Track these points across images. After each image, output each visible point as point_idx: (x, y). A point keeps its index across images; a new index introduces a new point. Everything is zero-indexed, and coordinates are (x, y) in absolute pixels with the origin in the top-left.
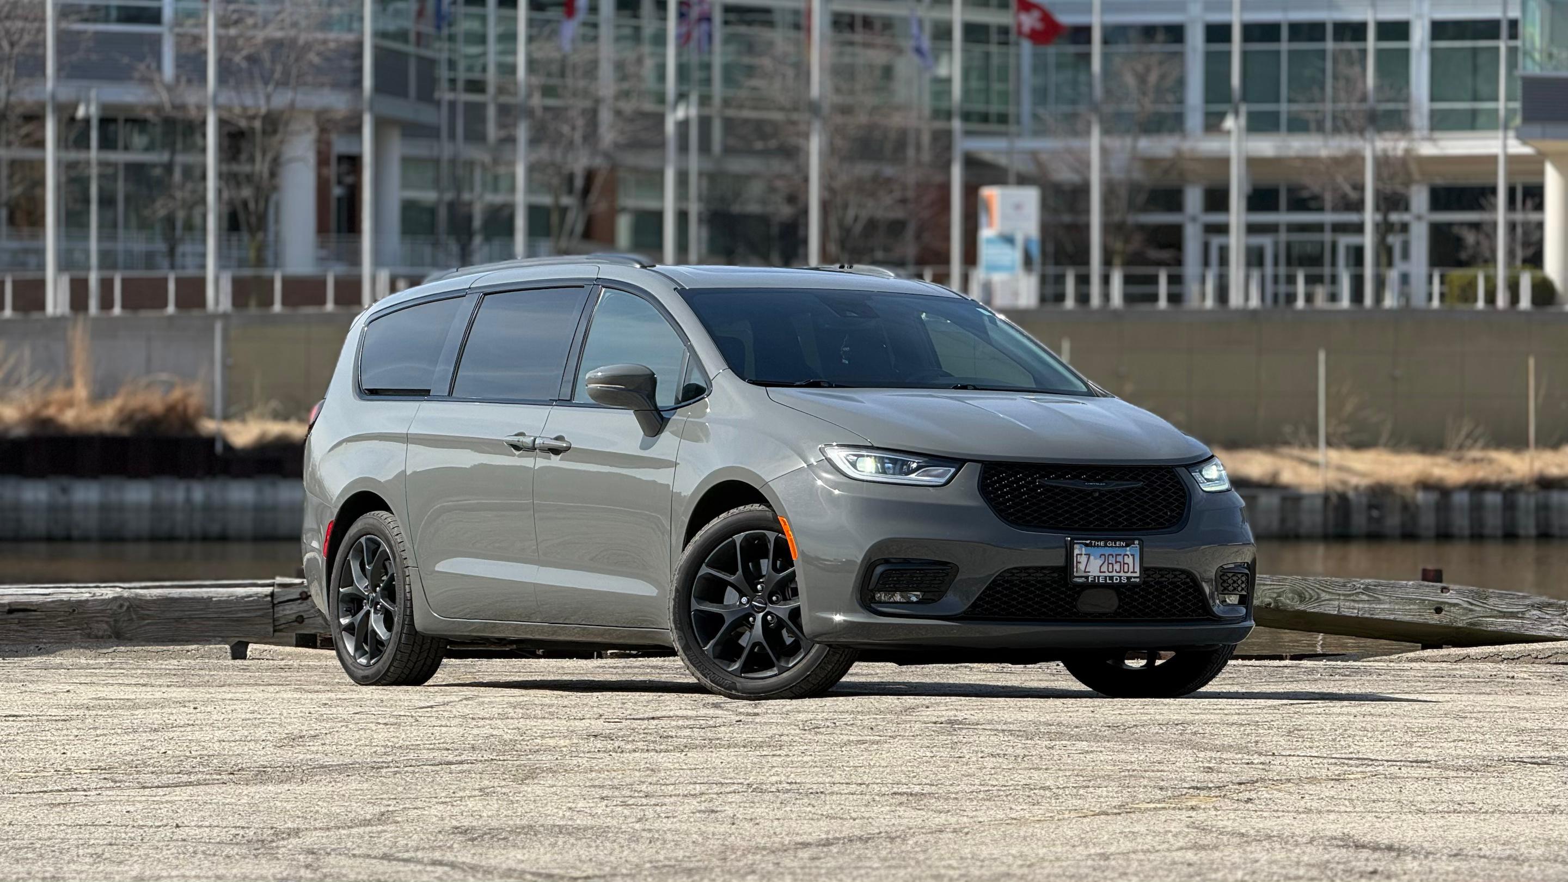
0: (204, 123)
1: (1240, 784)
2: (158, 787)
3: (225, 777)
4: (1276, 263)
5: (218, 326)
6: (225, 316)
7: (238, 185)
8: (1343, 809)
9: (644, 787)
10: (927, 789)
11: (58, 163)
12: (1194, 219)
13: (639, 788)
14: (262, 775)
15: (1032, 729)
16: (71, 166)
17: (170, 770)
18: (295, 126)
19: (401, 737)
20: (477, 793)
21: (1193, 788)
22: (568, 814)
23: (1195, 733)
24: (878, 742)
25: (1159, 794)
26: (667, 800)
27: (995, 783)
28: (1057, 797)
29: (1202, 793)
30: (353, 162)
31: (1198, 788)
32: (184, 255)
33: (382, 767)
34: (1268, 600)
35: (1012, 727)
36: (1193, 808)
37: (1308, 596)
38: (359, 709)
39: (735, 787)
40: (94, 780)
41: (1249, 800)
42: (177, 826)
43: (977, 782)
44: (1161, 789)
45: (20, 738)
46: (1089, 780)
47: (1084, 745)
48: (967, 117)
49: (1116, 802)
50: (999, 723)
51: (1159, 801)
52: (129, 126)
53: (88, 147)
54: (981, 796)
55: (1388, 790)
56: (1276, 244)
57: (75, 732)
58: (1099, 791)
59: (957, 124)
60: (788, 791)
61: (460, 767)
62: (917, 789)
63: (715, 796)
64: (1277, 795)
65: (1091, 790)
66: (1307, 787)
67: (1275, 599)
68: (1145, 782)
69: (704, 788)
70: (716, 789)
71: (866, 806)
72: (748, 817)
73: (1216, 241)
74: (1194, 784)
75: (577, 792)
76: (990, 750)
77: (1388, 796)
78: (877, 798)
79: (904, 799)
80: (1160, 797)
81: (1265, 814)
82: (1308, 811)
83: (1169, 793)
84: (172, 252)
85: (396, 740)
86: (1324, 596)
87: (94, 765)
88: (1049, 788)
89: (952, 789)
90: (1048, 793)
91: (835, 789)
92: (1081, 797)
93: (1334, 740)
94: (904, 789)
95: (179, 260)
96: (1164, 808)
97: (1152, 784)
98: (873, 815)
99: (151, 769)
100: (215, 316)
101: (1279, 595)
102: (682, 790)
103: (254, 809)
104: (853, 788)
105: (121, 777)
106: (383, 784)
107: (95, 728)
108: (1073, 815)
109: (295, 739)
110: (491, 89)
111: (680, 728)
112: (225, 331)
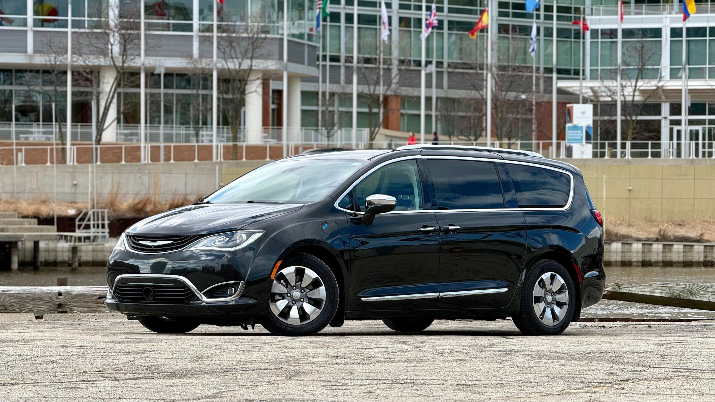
0: (212, 76)
1: (622, 381)
2: (123, 380)
3: (155, 375)
4: (704, 139)
5: (217, 167)
6: (221, 163)
7: (228, 104)
8: (666, 393)
9: (343, 381)
10: (474, 382)
11: (146, 94)
12: (665, 118)
13: (340, 381)
14: (173, 374)
15: (542, 354)
16: (152, 95)
17: (131, 372)
18: (252, 77)
19: (248, 357)
20: (266, 383)
21: (598, 383)
22: (302, 393)
23: (617, 357)
24: (467, 360)
25: (581, 386)
26: (351, 387)
27: (506, 380)
28: (533, 386)
29: (602, 385)
30: (279, 93)
31: (601, 383)
32: (203, 136)
33: (229, 371)
34: (675, 294)
35: (533, 353)
36: (595, 392)
37: (694, 293)
38: (240, 344)
39: (385, 381)
40: (95, 376)
41: (623, 389)
42: (120, 398)
43: (498, 379)
44: (583, 383)
45: (76, 357)
46: (552, 379)
47: (563, 362)
48: (559, 71)
49: (560, 389)
50: (527, 351)
51: (580, 389)
52: (179, 78)
53: (160, 88)
54: (499, 385)
55: (691, 384)
56: (704, 130)
57: (102, 354)
58: (553, 384)
59: (555, 75)
60: (409, 383)
61: (265, 371)
62: (469, 382)
63: (374, 385)
64: (637, 386)
65: (550, 383)
66: (652, 382)
67: (678, 294)
68: (577, 380)
69: (370, 382)
70: (376, 382)
71: (442, 390)
72: (385, 395)
73: (676, 128)
74: (599, 381)
75: (311, 383)
76: (518, 364)
77: (689, 387)
78: (449, 387)
79: (461, 387)
80: (581, 387)
81: (627, 395)
82: (648, 394)
83: (586, 385)
84: (197, 135)
85: (245, 358)
86: (701, 292)
87: (98, 370)
88: (531, 383)
89: (485, 382)
90: (530, 385)
91: (431, 382)
92: (545, 387)
93: (681, 360)
94: (463, 382)
95: (200, 138)
96: (582, 392)
97: (580, 381)
98: (443, 394)
99: (123, 371)
100: (216, 163)
101: (681, 292)
102: (360, 382)
103: (159, 390)
104: (440, 382)
105: (107, 375)
106: (226, 379)
107: (111, 352)
108: (536, 395)
109: (200, 358)
110: (343, 59)
111: (378, 353)
112: (220, 170)
